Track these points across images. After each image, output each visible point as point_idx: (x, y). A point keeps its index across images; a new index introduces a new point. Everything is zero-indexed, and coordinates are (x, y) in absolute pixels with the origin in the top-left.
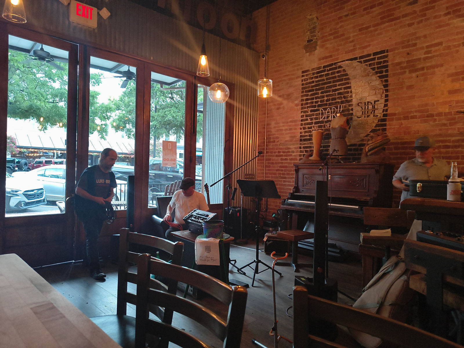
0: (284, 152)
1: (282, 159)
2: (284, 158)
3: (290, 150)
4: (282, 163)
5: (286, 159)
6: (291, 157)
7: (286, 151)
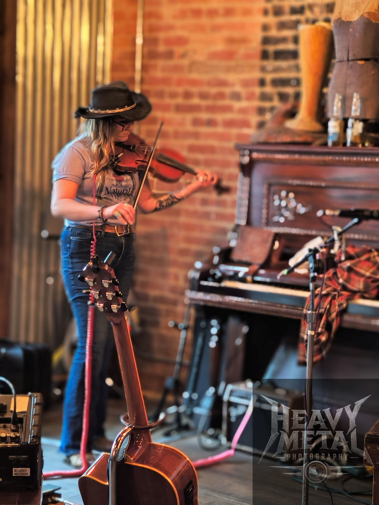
0: (203, 96)
1: (196, 122)
2: (204, 116)
3: (227, 90)
4: (196, 135)
5: (211, 123)
6: (229, 116)
7: (214, 90)
